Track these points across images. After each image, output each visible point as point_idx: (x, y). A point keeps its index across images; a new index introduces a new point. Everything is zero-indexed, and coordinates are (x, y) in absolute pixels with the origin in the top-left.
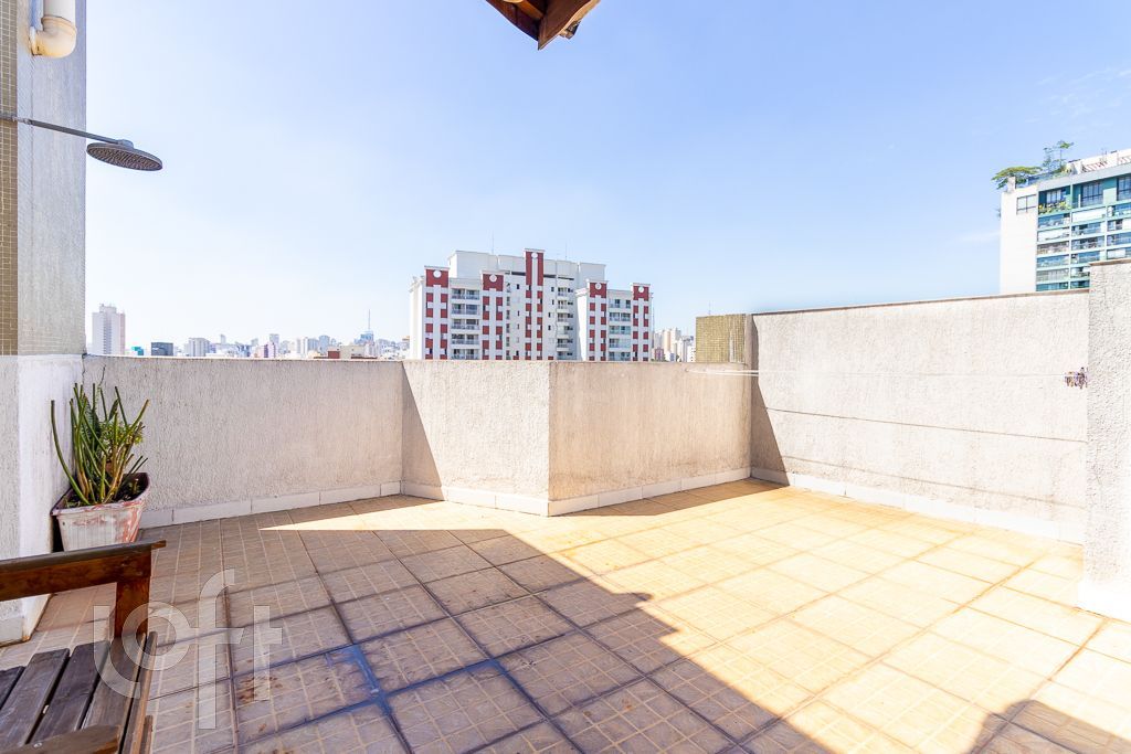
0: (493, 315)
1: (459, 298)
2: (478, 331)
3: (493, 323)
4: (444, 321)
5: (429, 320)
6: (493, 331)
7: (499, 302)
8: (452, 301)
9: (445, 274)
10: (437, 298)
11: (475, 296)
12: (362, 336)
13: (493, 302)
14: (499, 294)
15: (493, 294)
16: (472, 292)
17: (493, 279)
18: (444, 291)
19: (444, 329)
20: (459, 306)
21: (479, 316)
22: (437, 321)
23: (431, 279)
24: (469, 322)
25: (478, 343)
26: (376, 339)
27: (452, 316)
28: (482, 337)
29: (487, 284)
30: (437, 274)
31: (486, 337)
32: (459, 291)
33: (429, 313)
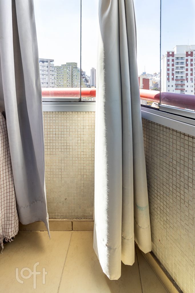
0: (189, 65)
1: (178, 60)
2: (184, 70)
3: (189, 67)
4: (173, 67)
5: (168, 67)
6: (189, 70)
7: (192, 60)
8: (175, 61)
9: (173, 53)
10: (171, 60)
11: (183, 59)
13: (189, 60)
14: (192, 58)
15: (189, 58)
16: (182, 58)
17: (189, 53)
18: (173, 58)
19: (173, 70)
20: (178, 63)
21: (184, 65)
22: (171, 67)
23: (169, 55)
24: (181, 67)
25: (184, 74)
27: (175, 66)
28: (186, 72)
29: (187, 55)
30: (171, 53)
31: (187, 72)
32: (178, 58)
33: (168, 65)
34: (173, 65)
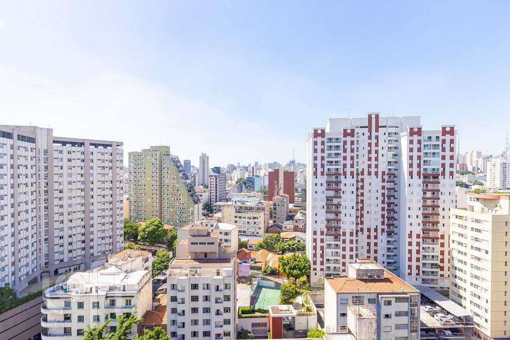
0: (349, 150)
1: (331, 142)
2: (340, 159)
3: (349, 154)
4: (323, 155)
5: (315, 155)
6: (349, 158)
7: (352, 143)
8: (327, 144)
9: (323, 131)
10: (319, 143)
11: (339, 141)
12: (290, 162)
13: (349, 143)
14: (352, 139)
15: (349, 139)
16: (337, 139)
17: (349, 131)
18: (323, 139)
19: (323, 158)
20: (331, 147)
21: (341, 151)
22: (319, 155)
23: (316, 134)
24: (336, 154)
25: (340, 165)
26: (296, 163)
27: (327, 152)
28: (343, 162)
29: (346, 134)
30: (319, 132)
31: (345, 162)
32: (331, 139)
33: (315, 151)
34: (323, 151)
